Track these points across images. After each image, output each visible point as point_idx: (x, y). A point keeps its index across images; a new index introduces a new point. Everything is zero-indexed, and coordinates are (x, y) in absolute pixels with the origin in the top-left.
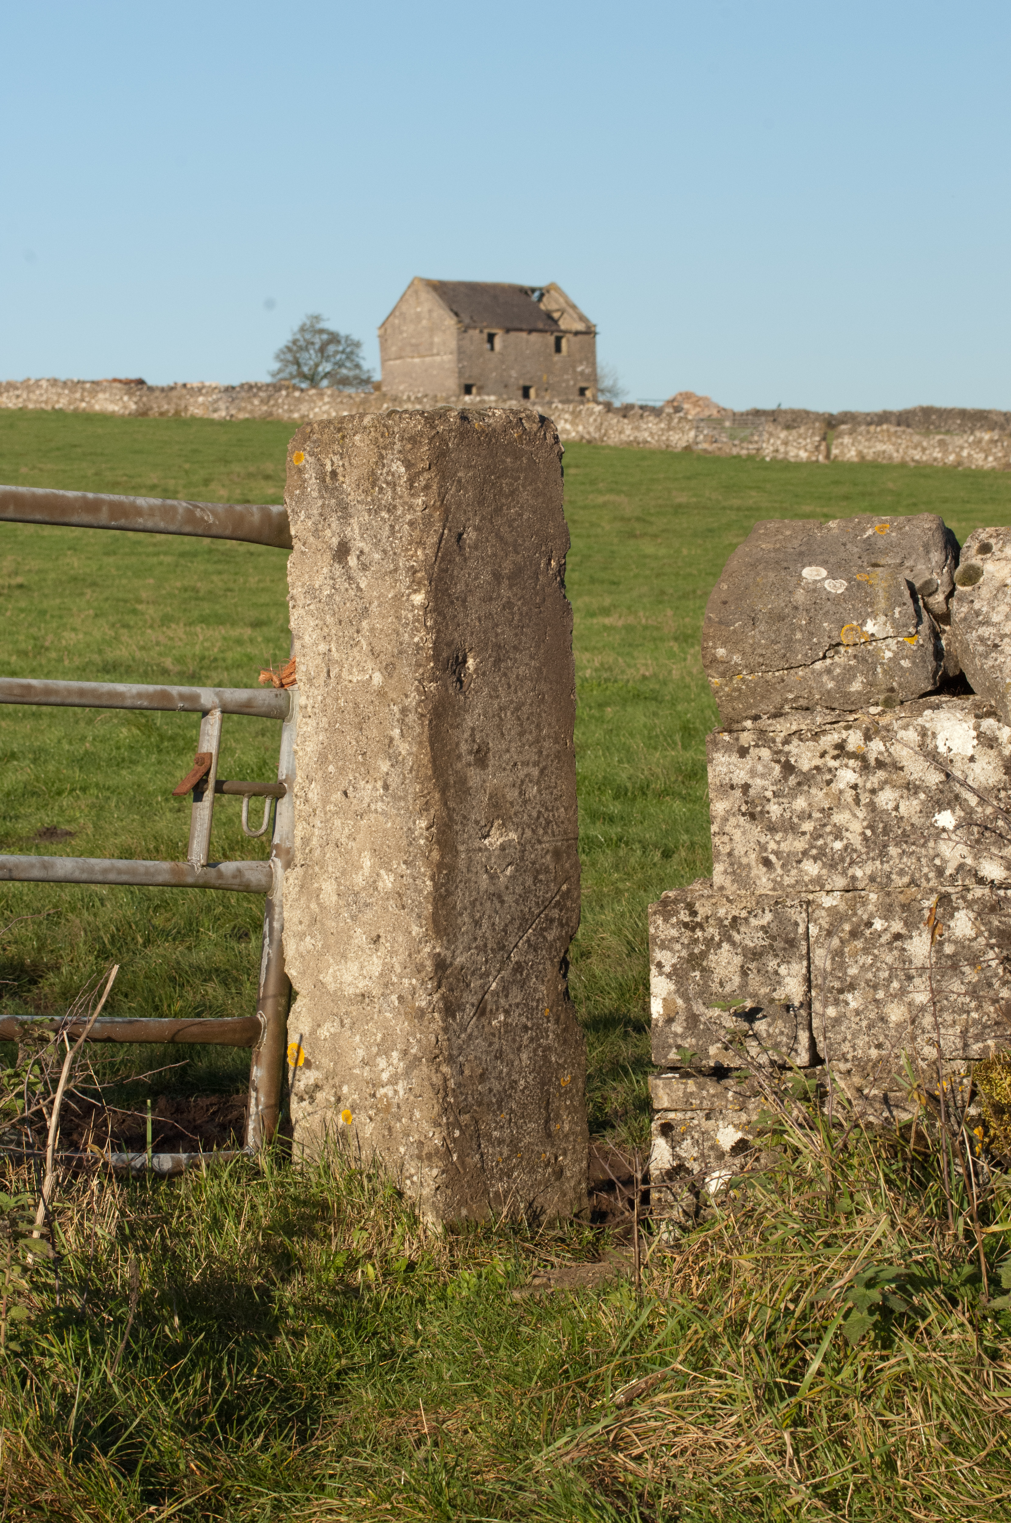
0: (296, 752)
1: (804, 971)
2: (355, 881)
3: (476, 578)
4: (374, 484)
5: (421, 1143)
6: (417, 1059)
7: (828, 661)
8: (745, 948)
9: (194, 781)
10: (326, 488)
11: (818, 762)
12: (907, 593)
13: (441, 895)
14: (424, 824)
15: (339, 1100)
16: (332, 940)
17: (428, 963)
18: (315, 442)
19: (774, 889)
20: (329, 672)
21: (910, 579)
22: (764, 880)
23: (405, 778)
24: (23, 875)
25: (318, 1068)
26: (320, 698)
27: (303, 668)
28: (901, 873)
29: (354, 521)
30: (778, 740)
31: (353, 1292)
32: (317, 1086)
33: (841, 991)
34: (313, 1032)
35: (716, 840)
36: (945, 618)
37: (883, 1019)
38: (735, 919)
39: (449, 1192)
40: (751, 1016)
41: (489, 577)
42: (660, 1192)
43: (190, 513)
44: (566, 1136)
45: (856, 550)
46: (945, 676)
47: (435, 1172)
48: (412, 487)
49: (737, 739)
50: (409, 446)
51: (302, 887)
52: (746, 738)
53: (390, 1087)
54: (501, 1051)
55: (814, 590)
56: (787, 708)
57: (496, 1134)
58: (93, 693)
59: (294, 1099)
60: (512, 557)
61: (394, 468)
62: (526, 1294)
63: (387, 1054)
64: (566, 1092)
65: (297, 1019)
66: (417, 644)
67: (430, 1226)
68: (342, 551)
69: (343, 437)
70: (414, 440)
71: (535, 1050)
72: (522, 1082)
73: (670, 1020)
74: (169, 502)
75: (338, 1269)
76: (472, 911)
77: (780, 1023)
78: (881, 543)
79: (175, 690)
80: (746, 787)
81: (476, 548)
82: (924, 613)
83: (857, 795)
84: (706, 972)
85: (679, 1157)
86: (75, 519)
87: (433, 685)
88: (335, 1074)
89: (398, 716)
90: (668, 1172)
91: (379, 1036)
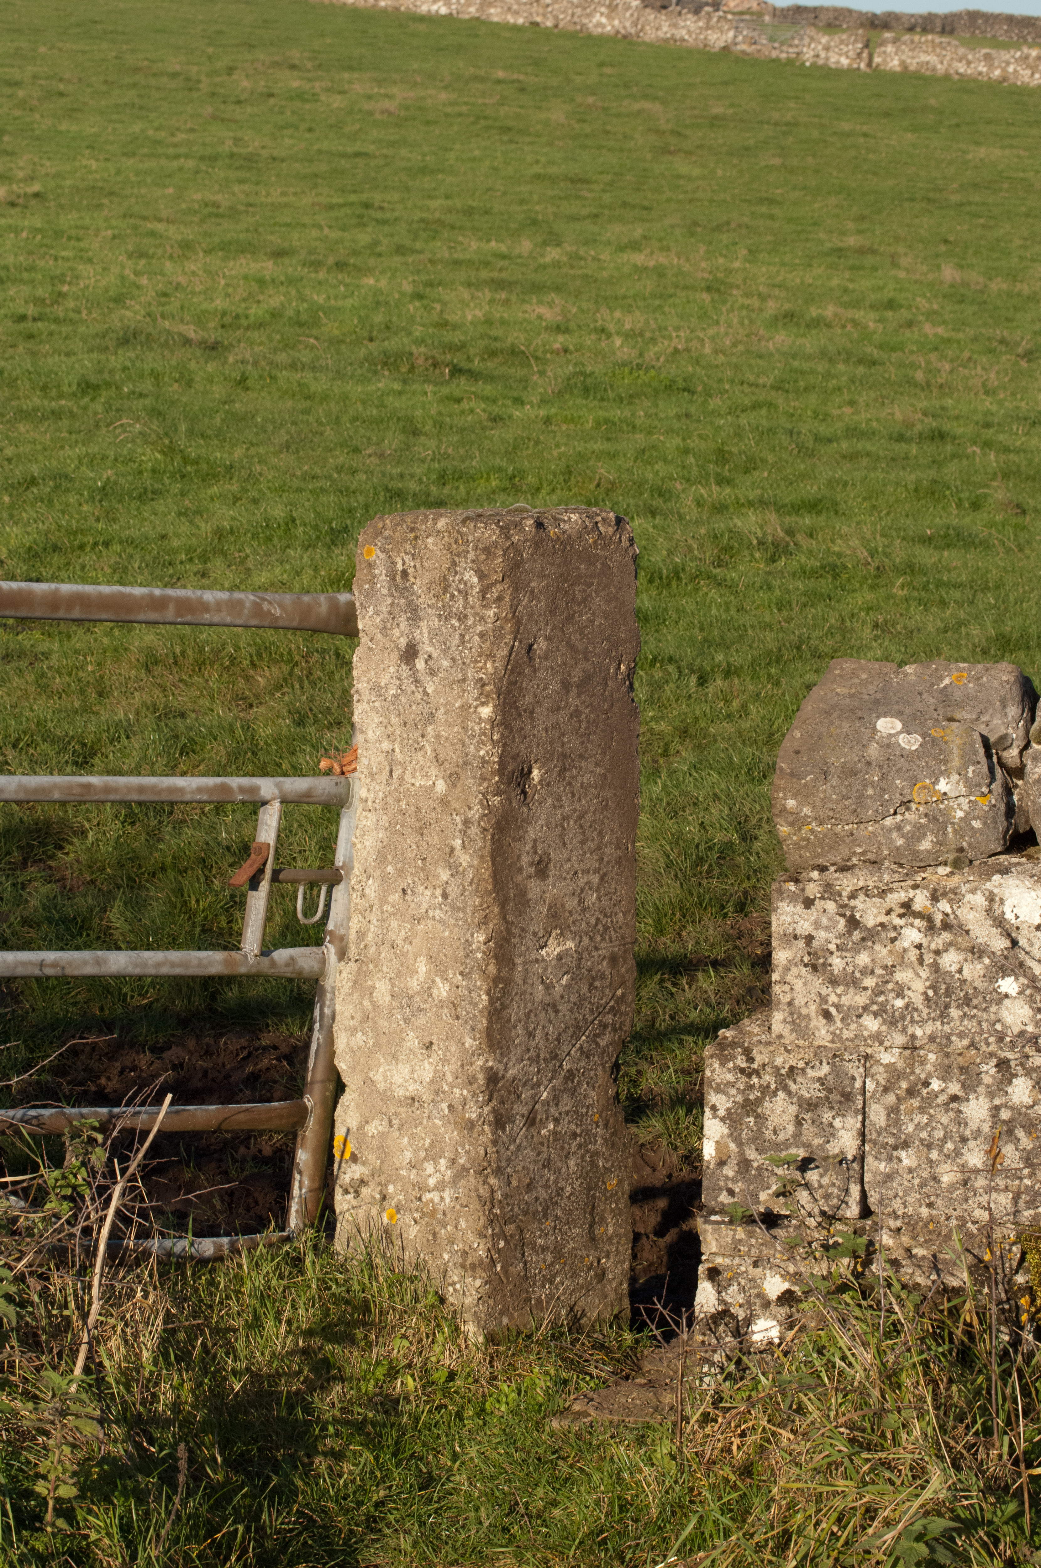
0: (354, 844)
1: (859, 1125)
2: (409, 984)
3: (545, 688)
4: (445, 590)
5: (465, 1253)
6: (465, 1170)
7: (899, 818)
8: (801, 1098)
9: (250, 872)
10: (397, 587)
11: (883, 919)
12: (982, 751)
13: (496, 1009)
14: (482, 938)
15: (384, 1198)
17: (481, 1076)
18: (386, 538)
19: (833, 1042)
20: (391, 772)
21: (985, 733)
22: (823, 1032)
23: (464, 889)
24: (76, 973)
25: (364, 1163)
26: (381, 794)
27: (365, 761)
28: (961, 1035)
29: (423, 624)
30: (844, 894)
31: (392, 1404)
32: (362, 1181)
33: (895, 1148)
34: (361, 1127)
35: (777, 989)
36: (1019, 772)
37: (935, 1179)
39: (491, 1302)
40: (803, 1165)
41: (557, 687)
42: (704, 1334)
43: (257, 606)
44: (610, 1239)
45: (932, 701)
46: (1016, 832)
47: (478, 1282)
48: (484, 598)
49: (803, 890)
50: (483, 557)
51: (355, 982)
52: (812, 889)
53: (436, 1193)
54: (549, 1160)
55: (888, 745)
56: (855, 860)
57: (540, 1241)
58: (153, 789)
59: (338, 1191)
60: (582, 665)
61: (467, 577)
62: (566, 1423)
63: (435, 1160)
64: (612, 1196)
65: (345, 1112)
66: (483, 757)
67: (471, 1335)
68: (410, 653)
69: (416, 538)
70: (487, 551)
71: (583, 1156)
72: (569, 1189)
73: (722, 1163)
74: (236, 595)
75: (377, 1380)
76: (527, 1023)
77: (832, 1175)
78: (958, 695)
79: (235, 783)
80: (809, 939)
81: (546, 659)
82: (998, 770)
83: (921, 955)
84: (761, 1118)
85: (725, 1303)
86: (141, 617)
87: (497, 799)
88: (381, 1172)
89: (460, 826)
90: (713, 1317)
91: (427, 1142)
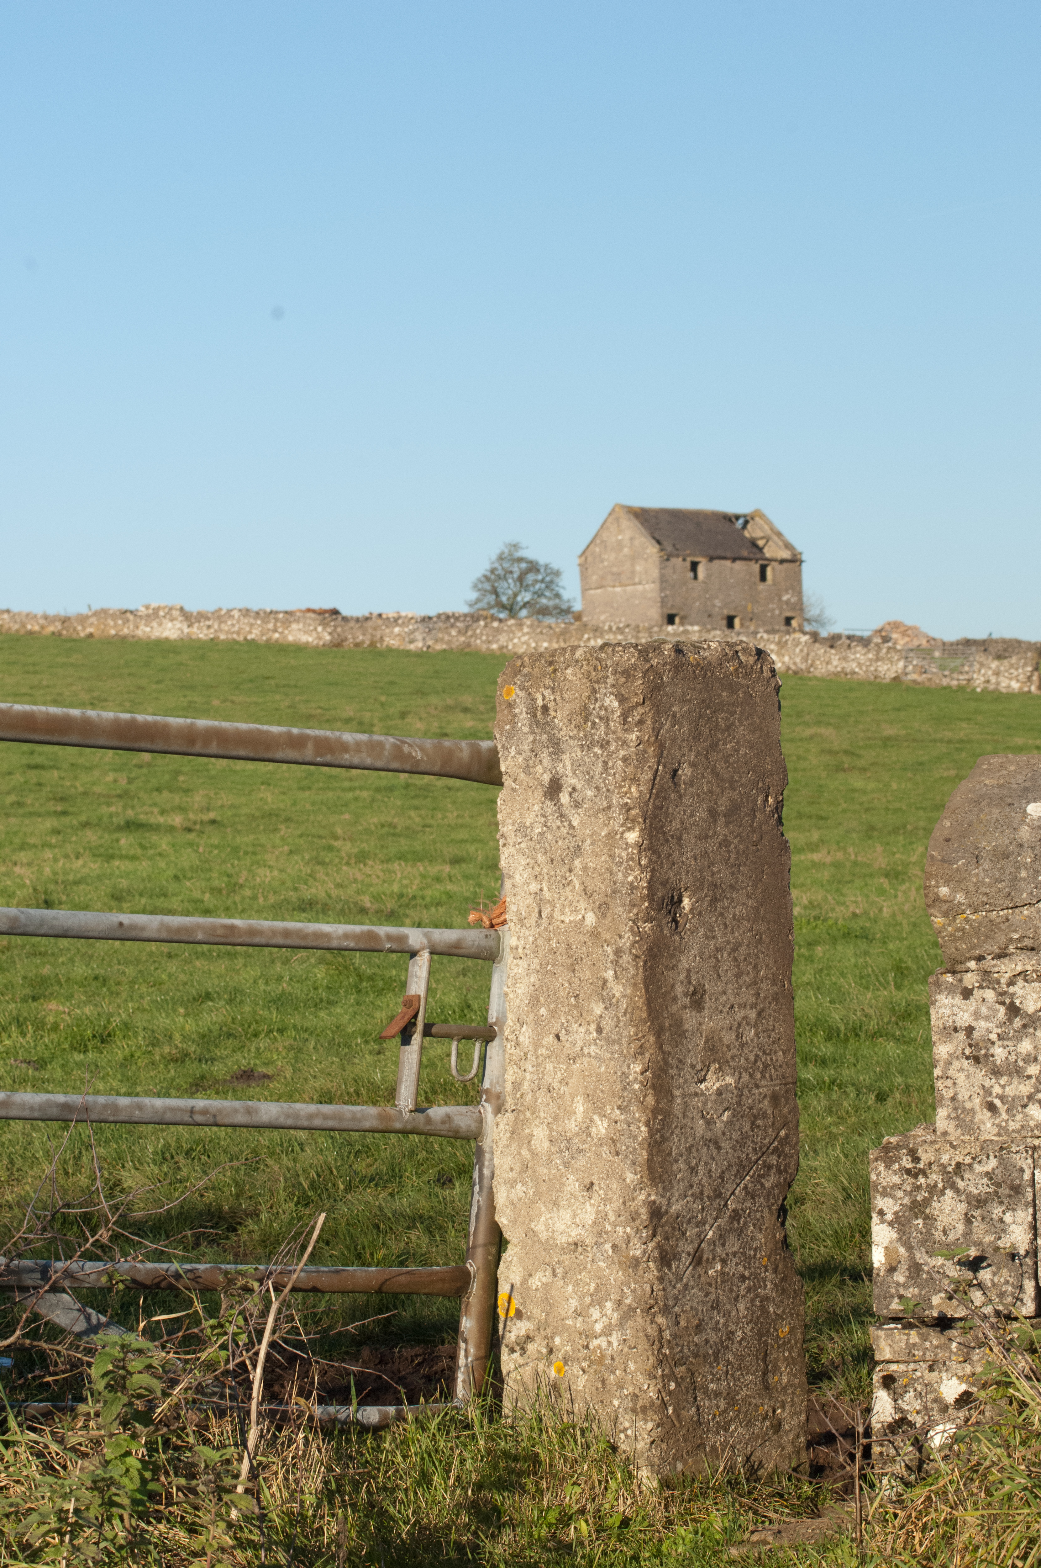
0: (506, 994)
1: (1030, 1218)
2: (568, 1127)
3: (692, 816)
4: (586, 719)
5: (635, 1396)
6: (632, 1309)
8: (969, 1195)
9: (402, 1024)
10: (538, 723)
13: (656, 1141)
14: (638, 1068)
15: (551, 1351)
16: (544, 1187)
17: (643, 1211)
18: (525, 676)
19: (999, 1135)
20: (540, 912)
22: (989, 1125)
23: (619, 1021)
24: (227, 1121)
25: (529, 1319)
26: (531, 939)
27: (514, 908)
29: (566, 757)
30: (1003, 981)
31: (566, 1548)
32: (528, 1337)
34: (524, 1282)
35: (939, 1084)
38: (959, 1165)
39: (664, 1446)
40: (975, 1265)
41: (704, 815)
42: (882, 1445)
43: (397, 748)
44: (784, 1388)
47: (650, 1425)
48: (625, 722)
49: (961, 980)
50: (623, 680)
51: (513, 1133)
52: (970, 979)
53: (603, 1339)
54: (718, 1301)
55: (1039, 826)
56: (1011, 948)
57: (712, 1386)
58: (299, 933)
59: (504, 1351)
60: (729, 793)
61: (607, 702)
62: (744, 1550)
63: (601, 1304)
64: (784, 1344)
65: (508, 1268)
66: (631, 883)
67: (644, 1480)
68: (554, 788)
69: (555, 671)
70: (627, 674)
71: (753, 1300)
72: (739, 1333)
73: (892, 1270)
74: (376, 737)
75: (550, 1525)
76: (688, 1157)
77: (1005, 1272)
79: (383, 930)
80: (970, 1030)
81: (692, 785)
84: (929, 1219)
85: (901, 1410)
86: (279, 755)
87: (648, 925)
88: (547, 1324)
89: (611, 957)
90: (890, 1426)
91: (593, 1286)
